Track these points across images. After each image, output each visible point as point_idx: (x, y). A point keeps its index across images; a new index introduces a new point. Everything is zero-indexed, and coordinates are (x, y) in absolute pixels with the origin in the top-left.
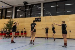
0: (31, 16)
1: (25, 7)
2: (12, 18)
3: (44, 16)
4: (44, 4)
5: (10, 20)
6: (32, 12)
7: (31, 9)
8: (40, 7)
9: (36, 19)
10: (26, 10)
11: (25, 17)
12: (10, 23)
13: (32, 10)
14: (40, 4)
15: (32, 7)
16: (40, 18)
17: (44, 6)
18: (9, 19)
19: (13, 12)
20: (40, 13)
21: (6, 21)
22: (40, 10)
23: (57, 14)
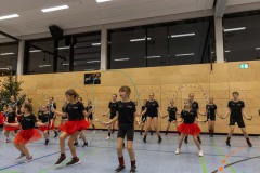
0: (71, 69)
1: (53, 42)
2: (14, 73)
3: (109, 67)
4: (110, 32)
5: (10, 79)
6: (75, 57)
7: (72, 49)
8: (99, 41)
9: (86, 76)
10: (57, 51)
11: (55, 70)
12: (10, 87)
13: (75, 52)
14: (99, 33)
15: (75, 42)
17: (109, 39)
18: (7, 78)
19: (17, 55)
20: (99, 58)
22: (99, 52)
23: (148, 64)
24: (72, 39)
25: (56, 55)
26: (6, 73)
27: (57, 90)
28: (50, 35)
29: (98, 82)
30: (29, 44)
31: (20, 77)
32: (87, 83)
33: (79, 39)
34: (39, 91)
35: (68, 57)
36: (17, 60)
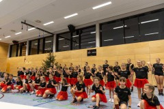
2: (52, 51)
3: (101, 46)
4: (101, 25)
5: (50, 54)
6: (82, 41)
7: (80, 36)
8: (95, 30)
9: (88, 51)
10: (72, 38)
11: (72, 49)
12: (50, 59)
13: (82, 38)
14: (94, 26)
15: (82, 32)
16: (95, 50)
17: (101, 28)
19: (53, 42)
20: (95, 41)
21: (45, 56)
22: (95, 37)
23: (125, 42)
24: (79, 31)
25: (72, 40)
26: (48, 52)
27: (73, 60)
28: (68, 30)
29: (95, 54)
30: (58, 36)
31: (55, 53)
32: (88, 55)
34: (64, 61)
35: (78, 41)
36: (53, 44)
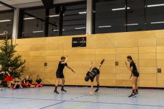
0: (61, 34)
1: (44, 10)
2: (10, 37)
3: (94, 32)
5: (6, 42)
6: (64, 24)
7: (61, 16)
8: (85, 9)
9: (74, 39)
10: (48, 19)
11: (46, 34)
12: (5, 49)
13: (64, 19)
15: (64, 10)
16: (85, 38)
17: (94, 8)
18: (3, 41)
20: (85, 25)
22: (85, 19)
25: (47, 22)
26: (3, 38)
27: (48, 52)
28: (42, 4)
29: (84, 45)
30: (23, 12)
31: (15, 40)
32: (74, 45)
33: (67, 8)
34: (32, 53)
35: (58, 24)
36: (12, 25)
